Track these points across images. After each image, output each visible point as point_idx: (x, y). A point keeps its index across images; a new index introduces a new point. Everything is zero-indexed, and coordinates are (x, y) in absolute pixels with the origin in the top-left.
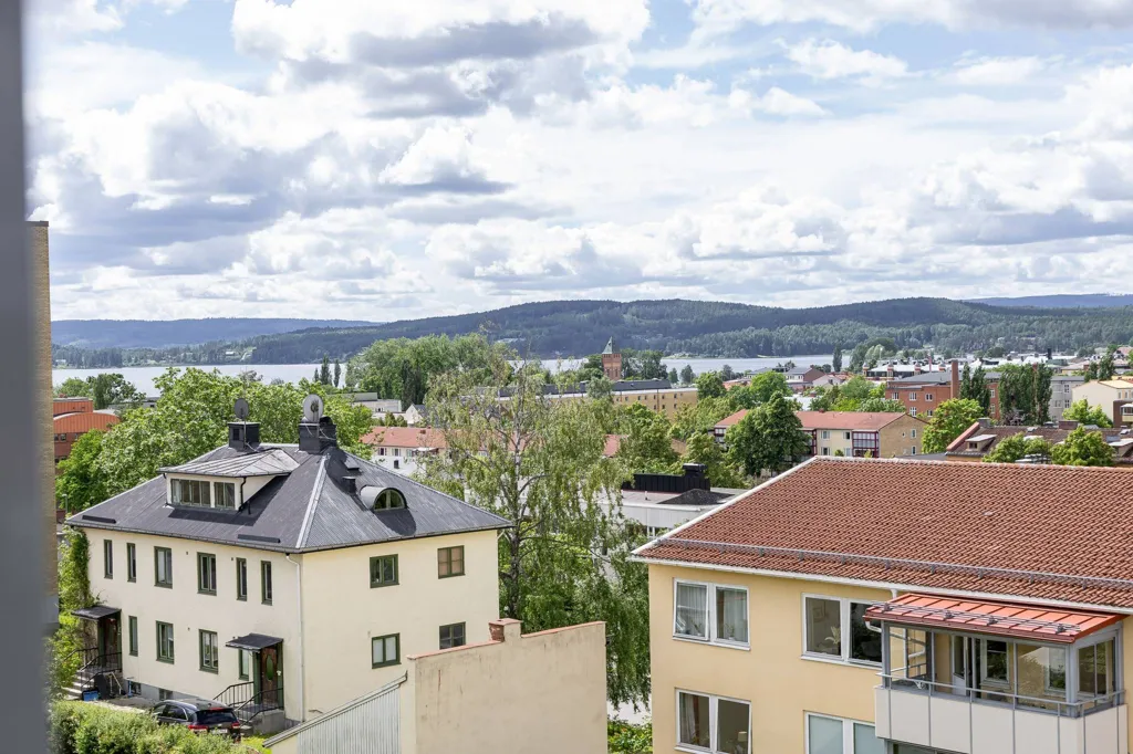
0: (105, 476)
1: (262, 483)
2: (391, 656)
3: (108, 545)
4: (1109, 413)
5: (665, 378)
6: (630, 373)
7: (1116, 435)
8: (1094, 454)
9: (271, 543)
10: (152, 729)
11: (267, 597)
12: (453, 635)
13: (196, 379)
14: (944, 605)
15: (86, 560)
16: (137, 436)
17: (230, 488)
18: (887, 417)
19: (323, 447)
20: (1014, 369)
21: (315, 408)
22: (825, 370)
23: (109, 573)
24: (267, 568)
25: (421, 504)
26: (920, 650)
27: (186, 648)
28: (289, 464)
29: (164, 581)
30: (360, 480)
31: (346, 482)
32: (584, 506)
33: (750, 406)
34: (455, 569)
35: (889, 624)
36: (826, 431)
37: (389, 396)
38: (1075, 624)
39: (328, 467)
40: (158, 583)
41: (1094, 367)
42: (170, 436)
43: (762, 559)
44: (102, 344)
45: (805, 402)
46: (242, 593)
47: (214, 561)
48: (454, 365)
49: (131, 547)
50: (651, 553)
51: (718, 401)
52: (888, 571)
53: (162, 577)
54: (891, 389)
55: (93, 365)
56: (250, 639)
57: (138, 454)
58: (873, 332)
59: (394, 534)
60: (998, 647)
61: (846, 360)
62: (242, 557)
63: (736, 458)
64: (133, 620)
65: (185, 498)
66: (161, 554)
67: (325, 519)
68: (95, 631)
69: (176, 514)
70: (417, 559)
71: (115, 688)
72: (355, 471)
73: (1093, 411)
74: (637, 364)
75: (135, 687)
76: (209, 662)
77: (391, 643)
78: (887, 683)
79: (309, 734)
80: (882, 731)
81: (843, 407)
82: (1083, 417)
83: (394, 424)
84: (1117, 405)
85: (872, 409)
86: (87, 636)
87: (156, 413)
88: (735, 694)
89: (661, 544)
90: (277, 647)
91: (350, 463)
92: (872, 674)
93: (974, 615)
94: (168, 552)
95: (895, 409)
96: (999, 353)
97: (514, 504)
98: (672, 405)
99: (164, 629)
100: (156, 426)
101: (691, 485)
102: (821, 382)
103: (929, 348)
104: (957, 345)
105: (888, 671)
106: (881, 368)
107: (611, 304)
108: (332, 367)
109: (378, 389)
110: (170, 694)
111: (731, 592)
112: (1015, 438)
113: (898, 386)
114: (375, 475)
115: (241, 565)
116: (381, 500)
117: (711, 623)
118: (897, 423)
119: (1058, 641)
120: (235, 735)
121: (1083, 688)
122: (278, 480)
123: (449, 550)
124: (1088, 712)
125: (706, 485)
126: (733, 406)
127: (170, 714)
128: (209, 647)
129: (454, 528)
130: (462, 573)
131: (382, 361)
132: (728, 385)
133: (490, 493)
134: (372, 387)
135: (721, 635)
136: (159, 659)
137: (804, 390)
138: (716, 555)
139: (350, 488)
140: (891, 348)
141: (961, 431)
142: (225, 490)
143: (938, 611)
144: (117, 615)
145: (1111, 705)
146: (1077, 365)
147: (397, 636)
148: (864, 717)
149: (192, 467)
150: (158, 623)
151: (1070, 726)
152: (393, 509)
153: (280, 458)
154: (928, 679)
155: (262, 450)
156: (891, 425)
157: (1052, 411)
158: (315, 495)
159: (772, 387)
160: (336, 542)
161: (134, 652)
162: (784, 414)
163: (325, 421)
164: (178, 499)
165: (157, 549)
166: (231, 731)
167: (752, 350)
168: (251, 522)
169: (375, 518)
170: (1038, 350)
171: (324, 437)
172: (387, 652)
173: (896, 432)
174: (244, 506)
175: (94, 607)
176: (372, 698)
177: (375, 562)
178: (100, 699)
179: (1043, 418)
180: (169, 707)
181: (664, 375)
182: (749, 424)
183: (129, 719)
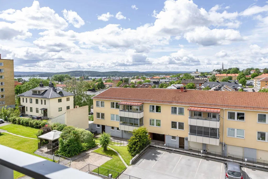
0: (22, 90)
1: (44, 91)
2: (61, 110)
3: (23, 98)
4: (134, 83)
5: (89, 79)
6: (85, 78)
7: (136, 85)
8: (134, 87)
9: (46, 98)
10: (31, 120)
11: (45, 104)
12: (68, 108)
13: (34, 79)
14: (126, 102)
15: (20, 100)
16: (26, 86)
17: (40, 92)
18: (113, 83)
19: (52, 87)
20: (125, 78)
21: (51, 82)
22: (106, 78)
23: (23, 102)
24: (45, 101)
25: (64, 93)
26: (123, 107)
27: (34, 110)
28: (48, 89)
30: (57, 90)
31: (55, 91)
32: (83, 93)
33: (98, 82)
34: (68, 100)
35: (120, 105)
36: (106, 85)
37: (57, 81)
38: (139, 104)
39: (53, 89)
40: (30, 103)
41: (133, 78)
42: (31, 85)
43: (106, 98)
44: (18, 74)
45: (104, 82)
46: (42, 104)
47: (38, 100)
48: (64, 78)
49: (26, 99)
50: (93, 98)
51: (95, 81)
52: (120, 99)
53: (31, 102)
54: (113, 80)
55: (17, 77)
56: (43, 109)
57: (26, 88)
58: (110, 74)
59: (61, 96)
60: (131, 106)
61: (108, 77)
62: (42, 99)
63: (97, 87)
64: (27, 107)
66: (31, 99)
67: (53, 95)
68: (21, 109)
69: (32, 95)
70: (64, 99)
71: (24, 115)
72: (56, 89)
73: (133, 83)
74: (85, 77)
75: (27, 115)
76: (37, 111)
77: (61, 109)
78: (120, 111)
79: (53, 120)
80: (119, 116)
81: (108, 82)
82: (132, 83)
83: (58, 84)
84: (135, 82)
85: (111, 82)
86: (20, 109)
87: (29, 83)
88: (103, 112)
89: (94, 97)
90: (46, 110)
91: (55, 88)
92: (118, 110)
93: (129, 103)
94: (32, 99)
95: (113, 82)
96: (123, 77)
97: (74, 93)
98: (90, 82)
99: (31, 108)
100: (29, 84)
101: (93, 90)
102: (105, 80)
103: (116, 76)
104: (119, 76)
105: (120, 109)
106: (111, 78)
107: (82, 71)
108: (49, 78)
109: (55, 80)
110: (32, 116)
111: (102, 102)
112: (126, 85)
113: (114, 80)
114: (58, 90)
115: (42, 101)
116: (59, 93)
117: (100, 105)
118: (114, 84)
119: (138, 106)
120: (42, 120)
121: (140, 110)
122: (46, 90)
123: (68, 98)
124: (140, 112)
125: (95, 90)
126: (96, 82)
127: (33, 118)
128: (37, 110)
129: (68, 96)
130: (69, 100)
131: (56, 77)
132: (96, 80)
133: (71, 92)
134: (54, 80)
135: (101, 106)
136: (30, 111)
137: (104, 80)
138: (101, 98)
139: (56, 91)
140: (112, 76)
141: (120, 85)
142: (39, 92)
143: (125, 103)
144: (25, 107)
145: (142, 112)
146: (131, 78)
147: (61, 108)
148: (117, 114)
149: (35, 89)
150: (30, 107)
151: (139, 114)
152: (61, 94)
153: (47, 88)
154: (124, 110)
155: (44, 87)
156: (113, 84)
157: (129, 83)
158: (51, 92)
159: (100, 80)
160: (54, 97)
161: (27, 111)
162: (102, 83)
163: (52, 84)
164: (33, 93)
165: (30, 99)
166: (41, 120)
167: (98, 76)
168: (43, 95)
169: (59, 95)
170: (127, 77)
171: (52, 85)
172: (60, 110)
173: (114, 85)
174: (42, 94)
175: (21, 106)
176: (61, 115)
177: (59, 100)
178: (22, 117)
179: (128, 83)
180: (33, 117)
181: (88, 79)
182: (98, 84)
183: (28, 119)
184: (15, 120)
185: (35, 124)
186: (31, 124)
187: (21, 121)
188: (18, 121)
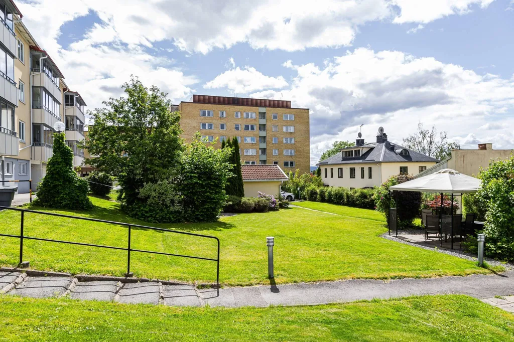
1: (368, 149)
3: (326, 169)
9: (372, 161)
11: (370, 177)
15: (320, 174)
17: (359, 151)
19: (383, 141)
21: (381, 130)
23: (326, 177)
24: (370, 169)
25: (413, 153)
28: (375, 146)
29: (341, 176)
30: (395, 148)
31: (392, 148)
39: (386, 145)
40: (339, 177)
46: (363, 177)
47: (354, 170)
49: (332, 169)
62: (362, 167)
65: (346, 156)
66: (340, 170)
67: (387, 156)
69: (343, 160)
70: (413, 168)
72: (394, 146)
91: (392, 144)
94: (342, 169)
114: (399, 147)
115: (363, 170)
116: (402, 152)
122: (372, 149)
123: (422, 167)
129: (424, 160)
139: (392, 150)
142: (357, 153)
152: (406, 154)
153: (372, 145)
155: (366, 145)
158: (383, 152)
160: (390, 161)
163: (384, 134)
164: (344, 156)
165: (339, 169)
168: (365, 159)
169: (400, 156)
171: (384, 138)
174: (362, 155)
177: (401, 168)
184: (316, 193)
185: (360, 196)
186: (348, 197)
187: (326, 194)
188: (320, 195)
